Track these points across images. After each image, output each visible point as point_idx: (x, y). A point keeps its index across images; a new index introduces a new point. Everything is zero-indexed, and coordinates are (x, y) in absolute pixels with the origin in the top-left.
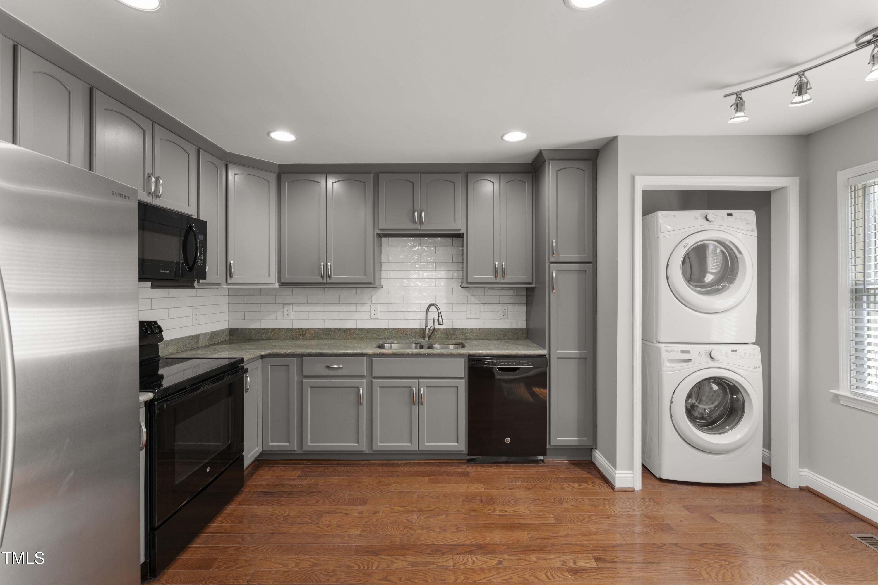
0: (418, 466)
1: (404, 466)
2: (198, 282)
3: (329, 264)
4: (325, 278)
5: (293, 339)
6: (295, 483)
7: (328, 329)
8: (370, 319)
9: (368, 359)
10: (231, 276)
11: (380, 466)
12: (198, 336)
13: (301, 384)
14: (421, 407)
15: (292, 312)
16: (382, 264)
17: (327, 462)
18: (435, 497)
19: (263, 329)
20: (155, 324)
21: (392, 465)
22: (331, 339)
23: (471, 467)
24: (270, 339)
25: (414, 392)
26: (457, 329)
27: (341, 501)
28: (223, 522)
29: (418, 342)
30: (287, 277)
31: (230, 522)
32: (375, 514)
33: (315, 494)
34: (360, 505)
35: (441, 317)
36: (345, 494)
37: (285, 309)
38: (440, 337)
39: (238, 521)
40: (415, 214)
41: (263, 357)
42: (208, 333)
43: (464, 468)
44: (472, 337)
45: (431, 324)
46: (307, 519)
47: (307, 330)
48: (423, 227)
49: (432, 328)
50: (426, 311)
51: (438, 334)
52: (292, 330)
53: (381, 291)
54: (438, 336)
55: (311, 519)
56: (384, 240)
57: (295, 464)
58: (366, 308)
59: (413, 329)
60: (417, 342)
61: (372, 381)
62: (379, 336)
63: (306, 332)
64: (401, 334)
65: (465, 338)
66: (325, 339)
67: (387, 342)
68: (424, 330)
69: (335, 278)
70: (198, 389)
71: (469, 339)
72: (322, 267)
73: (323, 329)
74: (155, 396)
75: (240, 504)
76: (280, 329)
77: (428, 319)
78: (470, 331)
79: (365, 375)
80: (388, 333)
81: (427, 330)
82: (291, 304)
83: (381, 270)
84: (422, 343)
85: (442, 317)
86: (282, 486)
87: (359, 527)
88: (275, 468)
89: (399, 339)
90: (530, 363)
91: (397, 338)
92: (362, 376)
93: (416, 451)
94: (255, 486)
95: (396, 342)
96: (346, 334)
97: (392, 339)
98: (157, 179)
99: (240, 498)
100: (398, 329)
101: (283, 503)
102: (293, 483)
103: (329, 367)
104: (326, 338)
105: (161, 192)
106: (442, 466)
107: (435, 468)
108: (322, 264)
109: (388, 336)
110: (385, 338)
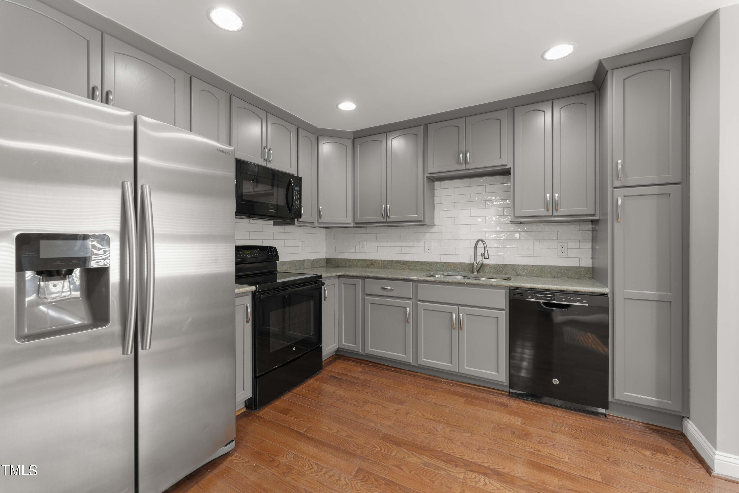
0: (458, 387)
1: (445, 384)
2: (298, 220)
3: (388, 206)
4: (386, 218)
5: (366, 268)
6: (356, 376)
7: (391, 261)
8: (424, 253)
9: (414, 284)
10: (320, 217)
11: (425, 379)
12: (304, 261)
13: (364, 300)
14: (460, 332)
15: (366, 247)
16: (435, 205)
17: (383, 367)
18: (466, 416)
19: (347, 259)
20: (274, 249)
21: (435, 381)
22: (394, 269)
23: (512, 401)
24: (351, 267)
25: (454, 318)
26: (507, 265)
27: (384, 397)
28: (303, 389)
29: (467, 276)
30: (359, 219)
31: (308, 390)
32: (407, 414)
33: (367, 387)
34: (397, 404)
35: (486, 252)
36: (389, 393)
37: (361, 244)
38: (490, 272)
39: (312, 391)
40: (461, 156)
41: (339, 277)
42: (311, 259)
43: (505, 400)
44: (524, 273)
45: (479, 259)
46: (355, 403)
47: (376, 261)
48: (468, 167)
49: (480, 263)
50: (474, 247)
51: (487, 269)
52: (365, 260)
53: (435, 229)
54: (487, 271)
55: (358, 403)
56: (436, 184)
57: (361, 363)
58: (421, 244)
59: (463, 263)
60: (465, 276)
61: (417, 304)
62: (432, 268)
63: (375, 263)
64: (452, 267)
65: (516, 274)
67: (438, 273)
68: (473, 264)
69: (393, 218)
70: (286, 289)
71: (521, 275)
72: (383, 209)
73: (387, 260)
74: (256, 289)
75: (317, 380)
76: (358, 259)
77: (477, 254)
78: (522, 267)
79: (412, 298)
80: (440, 266)
81: (476, 265)
82: (365, 240)
83: (434, 211)
84: (470, 276)
85: (488, 251)
86: (347, 375)
87: (391, 420)
88: (346, 363)
89: (449, 272)
90: (585, 301)
91: (448, 271)
92: (409, 299)
93: (456, 372)
94: (330, 371)
95: (446, 274)
96: (405, 266)
97: (443, 271)
98: (269, 150)
99: (318, 376)
100: (449, 263)
101: (343, 387)
102: (354, 375)
103: (383, 288)
104: (390, 268)
105: (271, 158)
106: (482, 392)
107: (474, 392)
108: (383, 206)
109: (440, 269)
110: (437, 271)
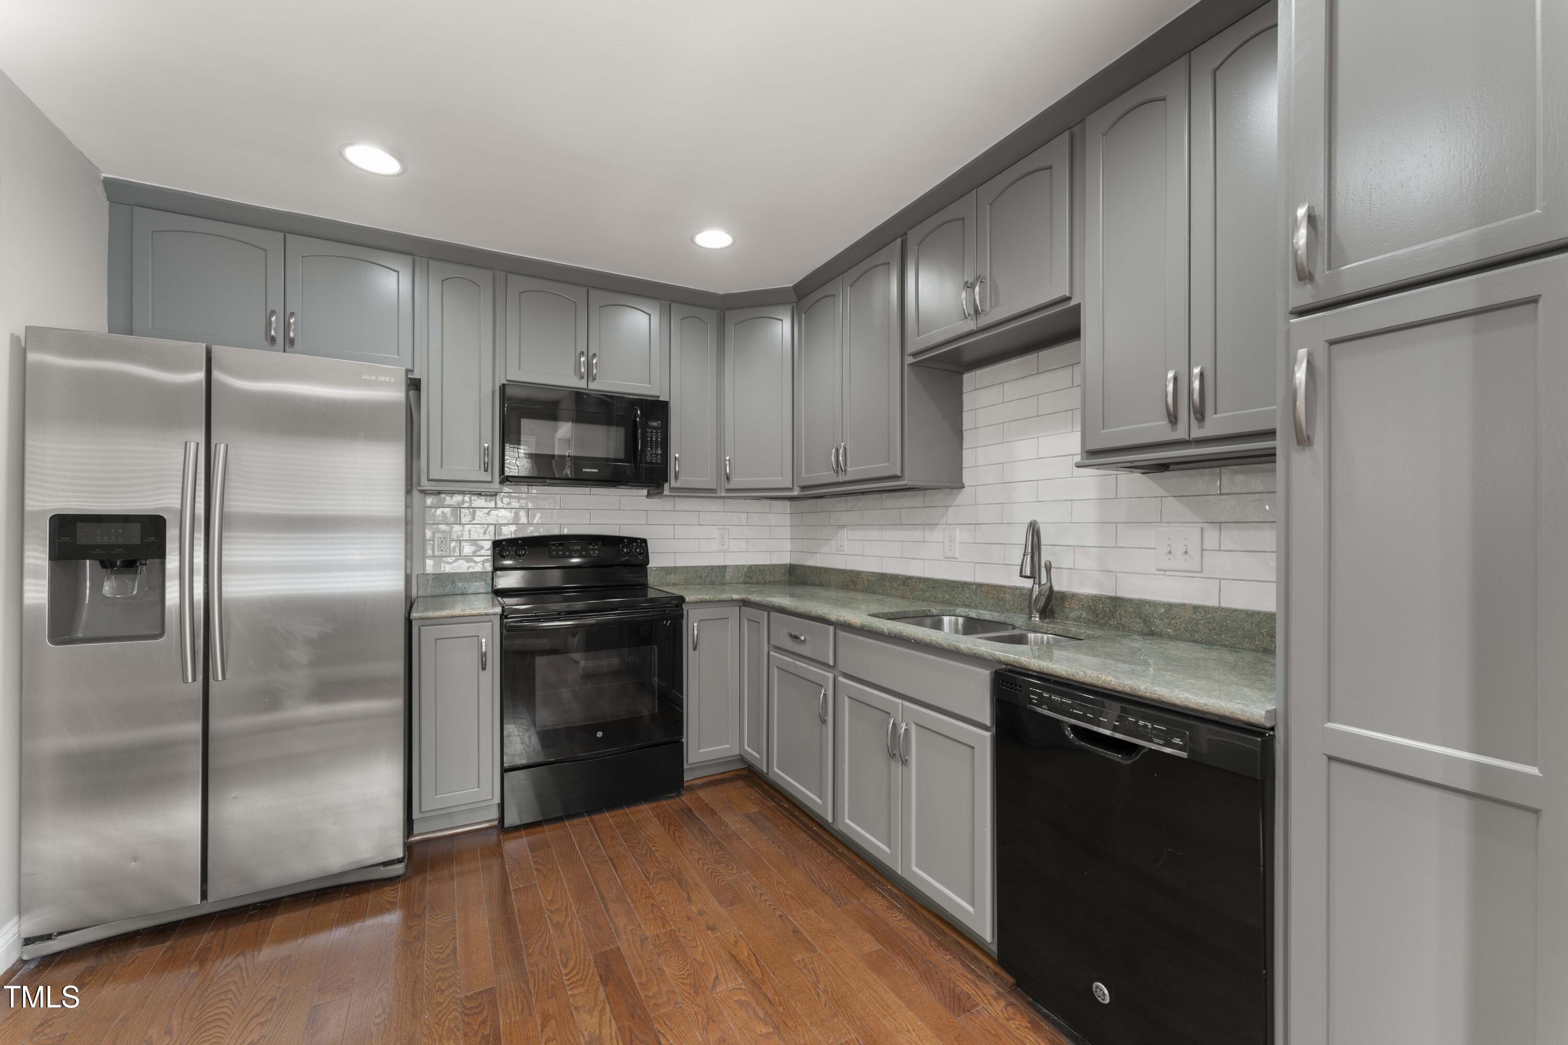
2: (665, 486)
3: (843, 445)
6: (727, 820)
8: (943, 559)
9: (835, 631)
10: (728, 479)
14: (905, 770)
15: (846, 540)
16: (965, 433)
20: (639, 542)
24: (822, 586)
25: (890, 728)
26: (1123, 599)
30: (801, 477)
33: (717, 849)
34: (722, 901)
36: (738, 874)
37: (838, 534)
39: (623, 825)
40: (963, 295)
41: (742, 603)
44: (1169, 630)
46: (655, 871)
48: (982, 322)
49: (1044, 589)
51: (1073, 610)
52: (843, 572)
53: (964, 496)
54: (1072, 615)
55: (659, 874)
56: (966, 378)
57: (772, 798)
58: (937, 535)
61: (837, 680)
62: (954, 597)
64: (993, 598)
65: (1146, 630)
67: (957, 612)
69: (852, 471)
71: (1160, 635)
72: (835, 453)
75: (655, 808)
76: (833, 569)
79: (831, 663)
80: (969, 592)
81: (1037, 595)
82: (845, 526)
83: (961, 449)
86: (714, 814)
87: (665, 928)
88: (747, 790)
90: (1177, 741)
91: (985, 608)
92: (827, 666)
93: (897, 877)
96: (906, 588)
98: (592, 357)
99: (666, 802)
100: (989, 585)
103: (792, 636)
104: (880, 591)
108: (836, 446)
109: (970, 601)
110: (963, 605)
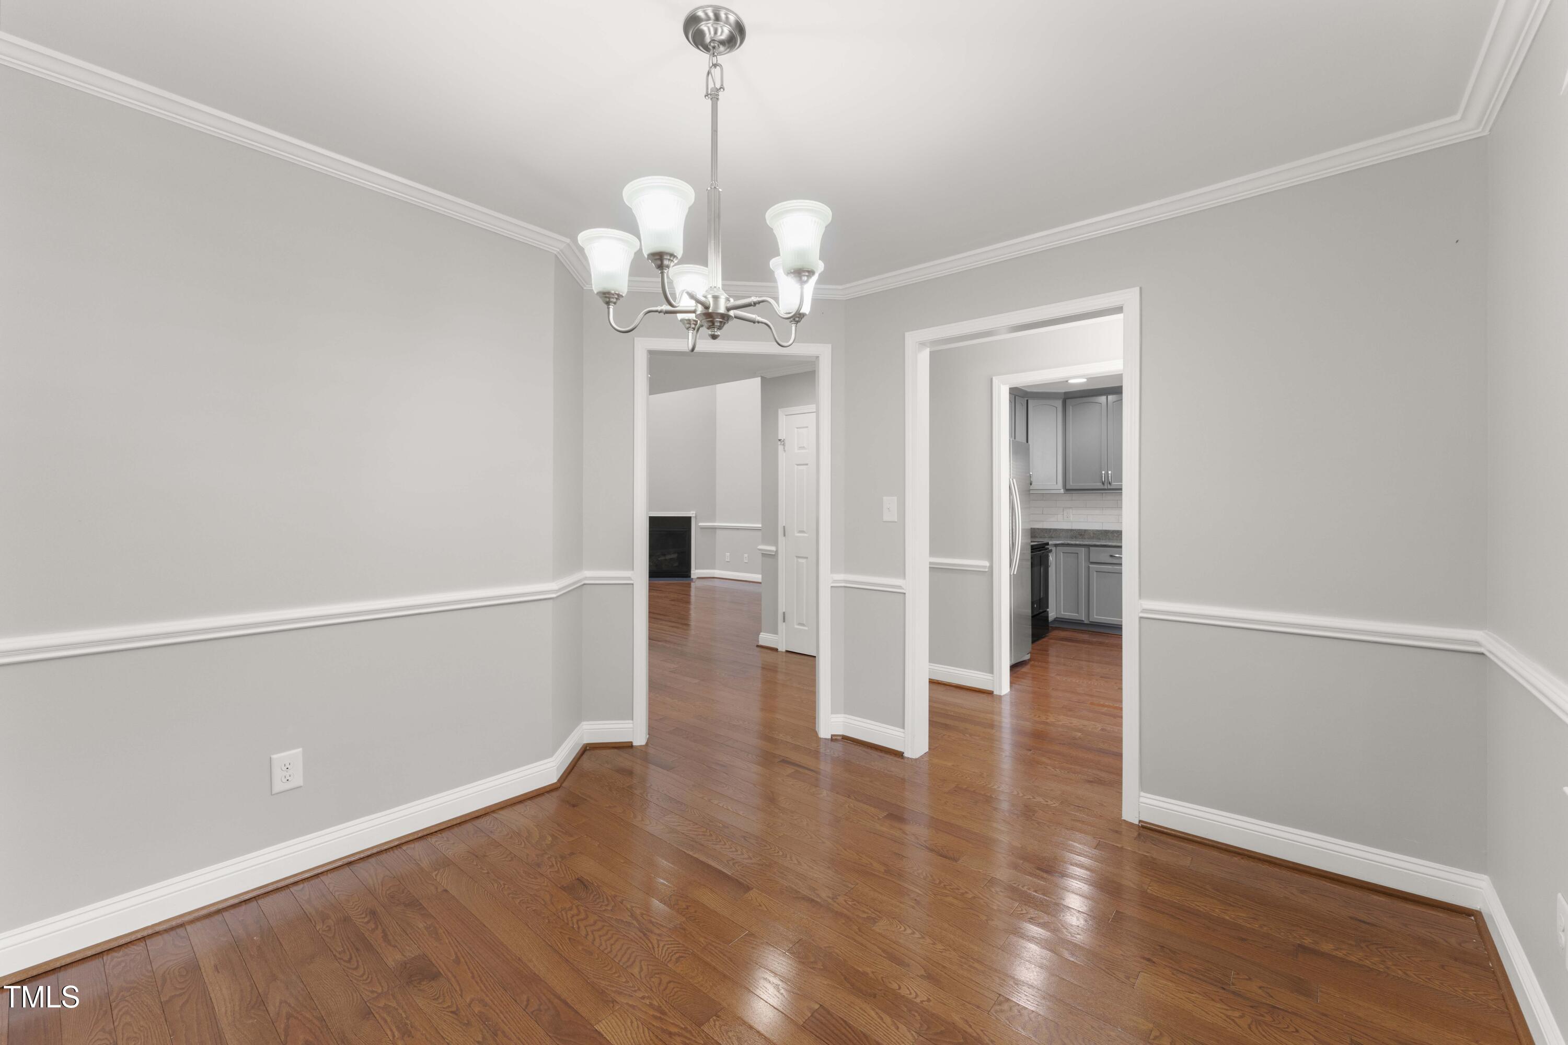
3: (1110, 472)
4: (1106, 484)
5: (1072, 538)
13: (1088, 568)
15: (1072, 515)
19: (1047, 529)
22: (1109, 539)
30: (1071, 485)
37: (1065, 512)
41: (1056, 546)
47: (1085, 531)
52: (1071, 530)
63: (1085, 533)
66: (1103, 539)
69: (1115, 484)
72: (1103, 475)
73: (1101, 530)
76: (1061, 529)
82: (1070, 508)
103: (1111, 556)
108: (1103, 472)
